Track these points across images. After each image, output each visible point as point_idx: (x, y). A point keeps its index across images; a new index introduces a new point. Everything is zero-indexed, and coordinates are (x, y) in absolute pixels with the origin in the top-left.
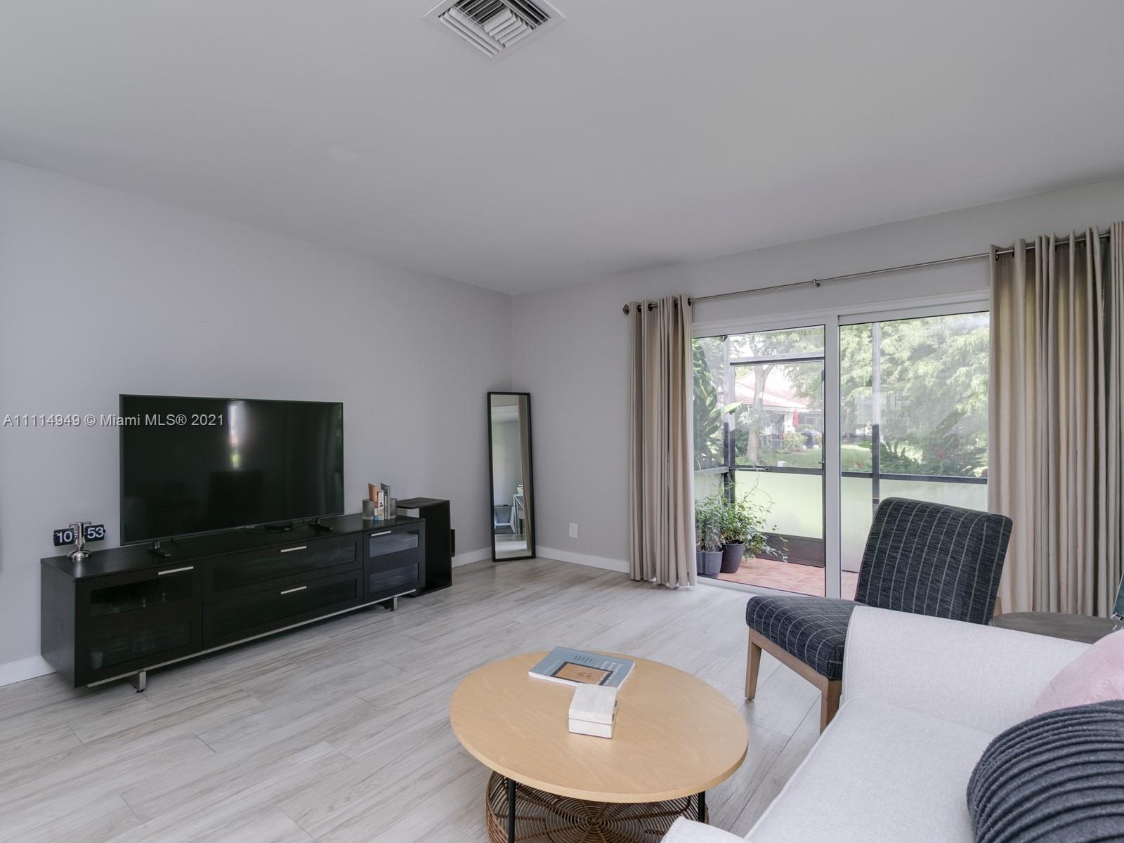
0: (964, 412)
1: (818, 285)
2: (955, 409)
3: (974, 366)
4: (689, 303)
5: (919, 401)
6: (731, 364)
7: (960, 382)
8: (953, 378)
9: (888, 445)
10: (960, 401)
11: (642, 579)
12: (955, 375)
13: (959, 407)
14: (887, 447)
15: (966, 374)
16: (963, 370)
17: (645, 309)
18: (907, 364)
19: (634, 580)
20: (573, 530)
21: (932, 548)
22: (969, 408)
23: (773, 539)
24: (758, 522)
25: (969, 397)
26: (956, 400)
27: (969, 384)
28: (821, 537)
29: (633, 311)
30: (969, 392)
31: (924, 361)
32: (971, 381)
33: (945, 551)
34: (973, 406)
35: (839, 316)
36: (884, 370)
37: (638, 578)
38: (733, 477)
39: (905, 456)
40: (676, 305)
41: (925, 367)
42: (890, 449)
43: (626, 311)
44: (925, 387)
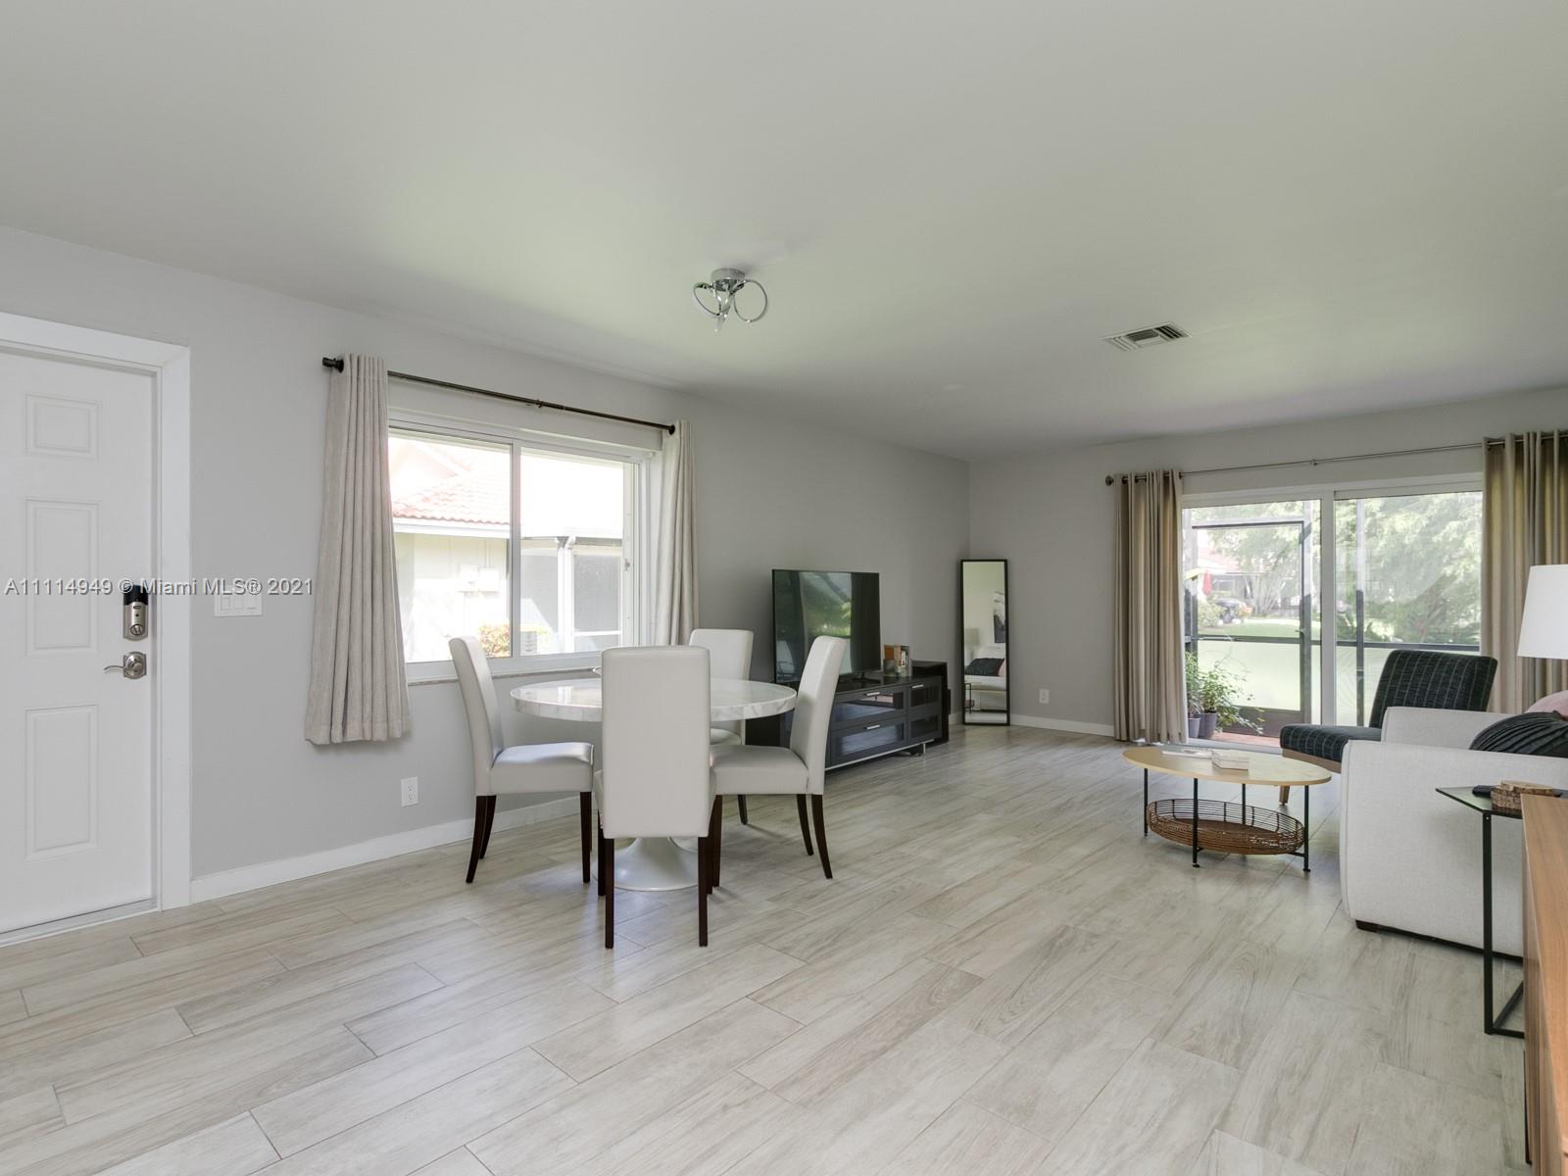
0: (1453, 577)
1: (1316, 464)
2: (1442, 572)
3: (1469, 520)
4: (1180, 477)
5: (1395, 563)
6: (1194, 527)
7: (1451, 540)
8: (1442, 534)
9: (1349, 620)
10: (1449, 563)
11: (1128, 740)
12: (1445, 531)
13: (1448, 571)
14: (1347, 621)
15: (1458, 530)
16: (1454, 524)
17: (1131, 482)
18: (1379, 515)
19: (1120, 740)
20: (1044, 696)
21: (1435, 683)
22: (1460, 572)
23: (1246, 712)
24: (1234, 691)
25: (1461, 558)
26: (1445, 561)
27: (1462, 542)
28: (1298, 708)
29: (1118, 483)
30: (1462, 553)
31: (1400, 513)
32: (1464, 537)
33: (1446, 684)
34: (1466, 569)
35: (1335, 492)
36: (1348, 523)
37: (1124, 738)
38: (1195, 647)
39: (1372, 632)
40: (1166, 478)
41: (1404, 522)
42: (1351, 623)
43: (1109, 481)
44: (1404, 546)
